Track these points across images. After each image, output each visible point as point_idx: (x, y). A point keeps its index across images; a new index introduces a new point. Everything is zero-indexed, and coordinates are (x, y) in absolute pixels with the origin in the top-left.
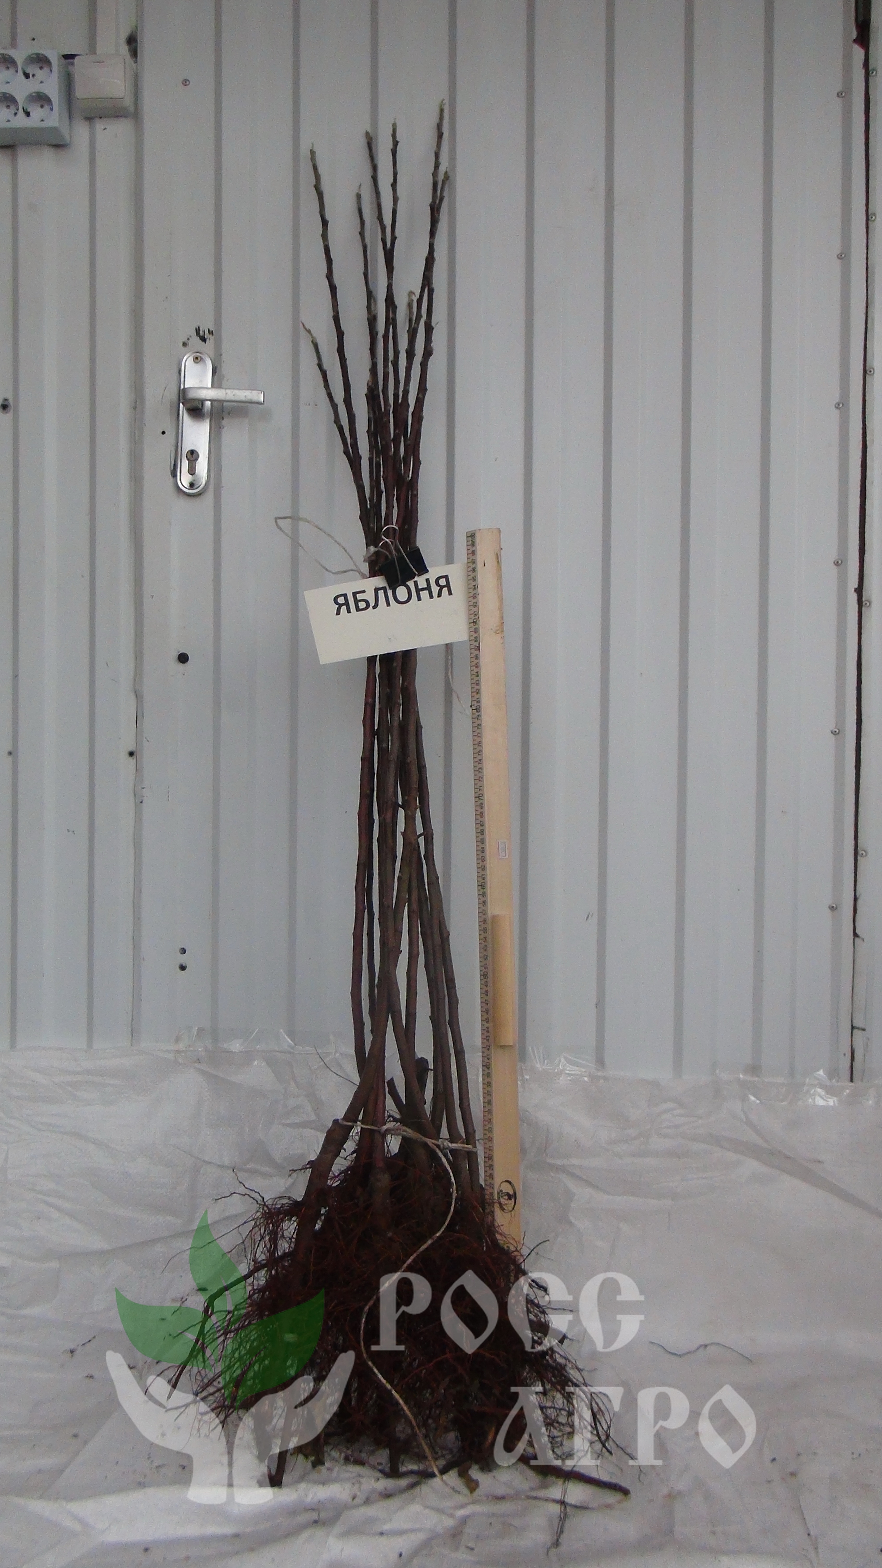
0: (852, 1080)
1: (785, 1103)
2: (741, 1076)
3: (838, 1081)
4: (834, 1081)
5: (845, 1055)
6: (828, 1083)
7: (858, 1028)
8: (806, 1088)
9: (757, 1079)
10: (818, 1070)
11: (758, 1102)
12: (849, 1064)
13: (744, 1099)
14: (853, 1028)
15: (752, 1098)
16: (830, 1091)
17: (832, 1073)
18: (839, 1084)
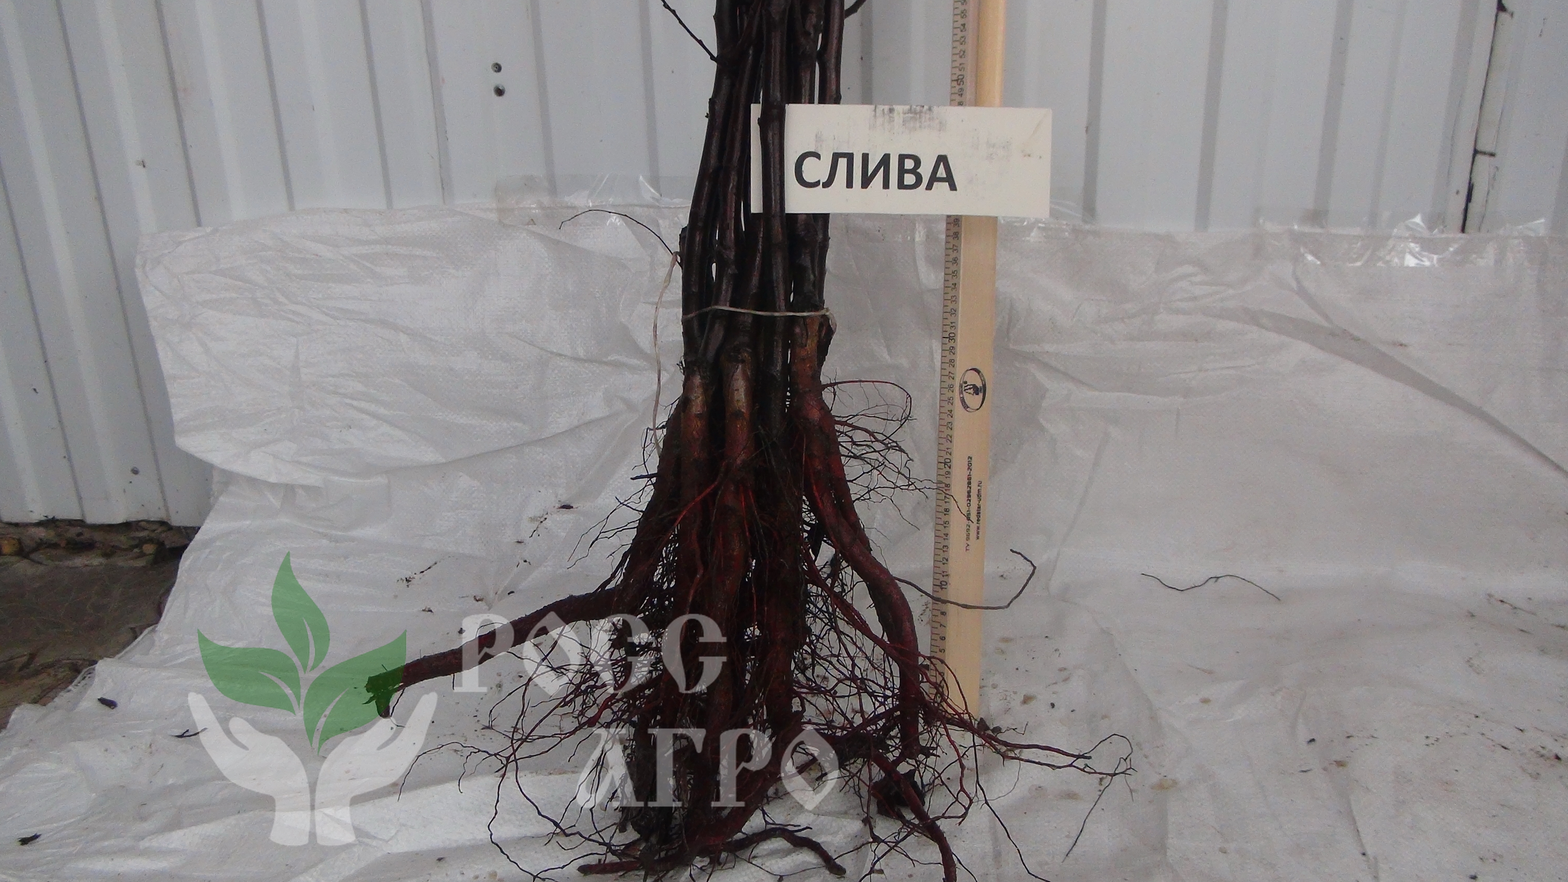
0: (1463, 230)
1: (1359, 264)
2: (1296, 227)
3: (1443, 232)
4: (1436, 230)
5: (1458, 192)
6: (1426, 234)
7: (1484, 153)
8: (1391, 243)
9: (1318, 230)
10: (1414, 215)
11: (1319, 263)
12: (1463, 206)
13: (1297, 259)
14: (1476, 152)
15: (1310, 258)
16: (1428, 245)
17: (1435, 220)
18: (1443, 236)
